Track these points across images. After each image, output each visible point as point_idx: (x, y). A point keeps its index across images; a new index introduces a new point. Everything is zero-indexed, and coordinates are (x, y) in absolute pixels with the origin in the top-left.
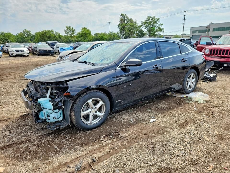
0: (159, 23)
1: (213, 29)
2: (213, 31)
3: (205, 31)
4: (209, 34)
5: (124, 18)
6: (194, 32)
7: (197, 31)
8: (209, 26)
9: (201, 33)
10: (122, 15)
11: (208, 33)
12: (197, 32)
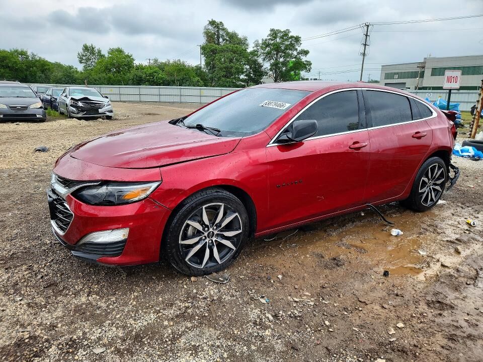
0: (299, 49)
1: (434, 69)
2: (432, 75)
3: (413, 75)
4: (422, 82)
5: (218, 31)
6: (388, 76)
7: (395, 74)
8: (425, 63)
9: (404, 78)
10: (212, 23)
11: (422, 79)
12: (397, 76)
